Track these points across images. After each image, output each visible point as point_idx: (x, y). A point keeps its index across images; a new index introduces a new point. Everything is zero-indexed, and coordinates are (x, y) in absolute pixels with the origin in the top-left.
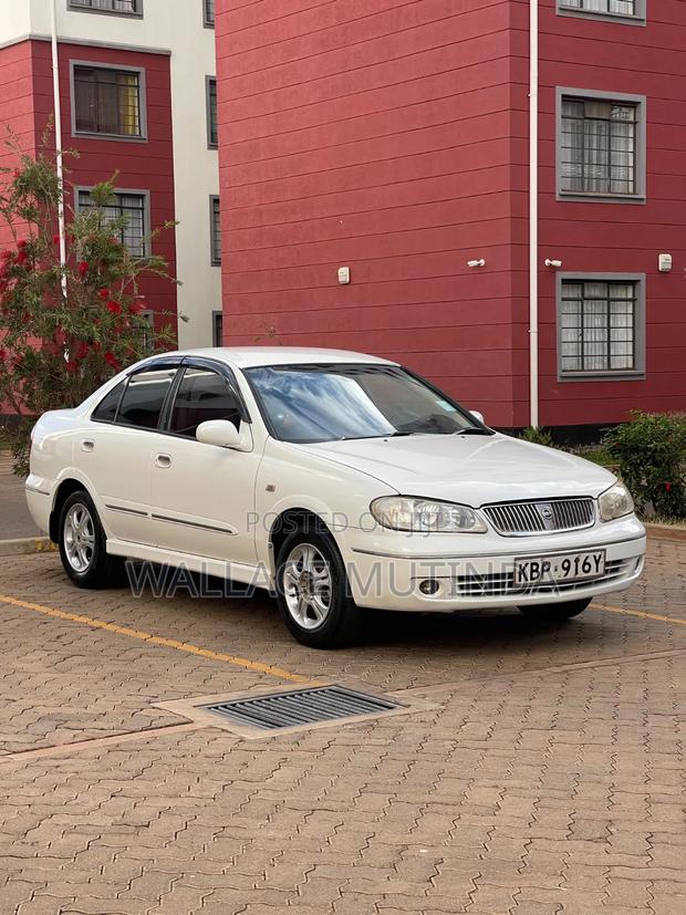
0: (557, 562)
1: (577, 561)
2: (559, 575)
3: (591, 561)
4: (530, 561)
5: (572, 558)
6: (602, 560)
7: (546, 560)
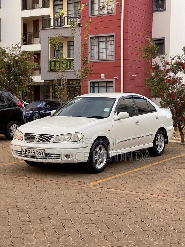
0: (32, 151)
1: (37, 151)
2: (33, 154)
3: (41, 152)
4: (25, 149)
5: (36, 150)
6: (44, 152)
7: (29, 149)
